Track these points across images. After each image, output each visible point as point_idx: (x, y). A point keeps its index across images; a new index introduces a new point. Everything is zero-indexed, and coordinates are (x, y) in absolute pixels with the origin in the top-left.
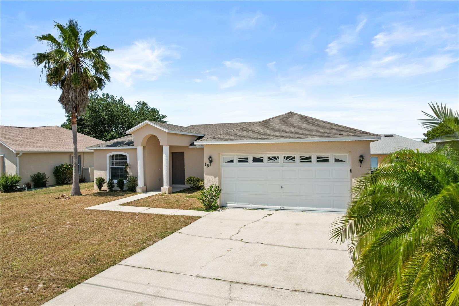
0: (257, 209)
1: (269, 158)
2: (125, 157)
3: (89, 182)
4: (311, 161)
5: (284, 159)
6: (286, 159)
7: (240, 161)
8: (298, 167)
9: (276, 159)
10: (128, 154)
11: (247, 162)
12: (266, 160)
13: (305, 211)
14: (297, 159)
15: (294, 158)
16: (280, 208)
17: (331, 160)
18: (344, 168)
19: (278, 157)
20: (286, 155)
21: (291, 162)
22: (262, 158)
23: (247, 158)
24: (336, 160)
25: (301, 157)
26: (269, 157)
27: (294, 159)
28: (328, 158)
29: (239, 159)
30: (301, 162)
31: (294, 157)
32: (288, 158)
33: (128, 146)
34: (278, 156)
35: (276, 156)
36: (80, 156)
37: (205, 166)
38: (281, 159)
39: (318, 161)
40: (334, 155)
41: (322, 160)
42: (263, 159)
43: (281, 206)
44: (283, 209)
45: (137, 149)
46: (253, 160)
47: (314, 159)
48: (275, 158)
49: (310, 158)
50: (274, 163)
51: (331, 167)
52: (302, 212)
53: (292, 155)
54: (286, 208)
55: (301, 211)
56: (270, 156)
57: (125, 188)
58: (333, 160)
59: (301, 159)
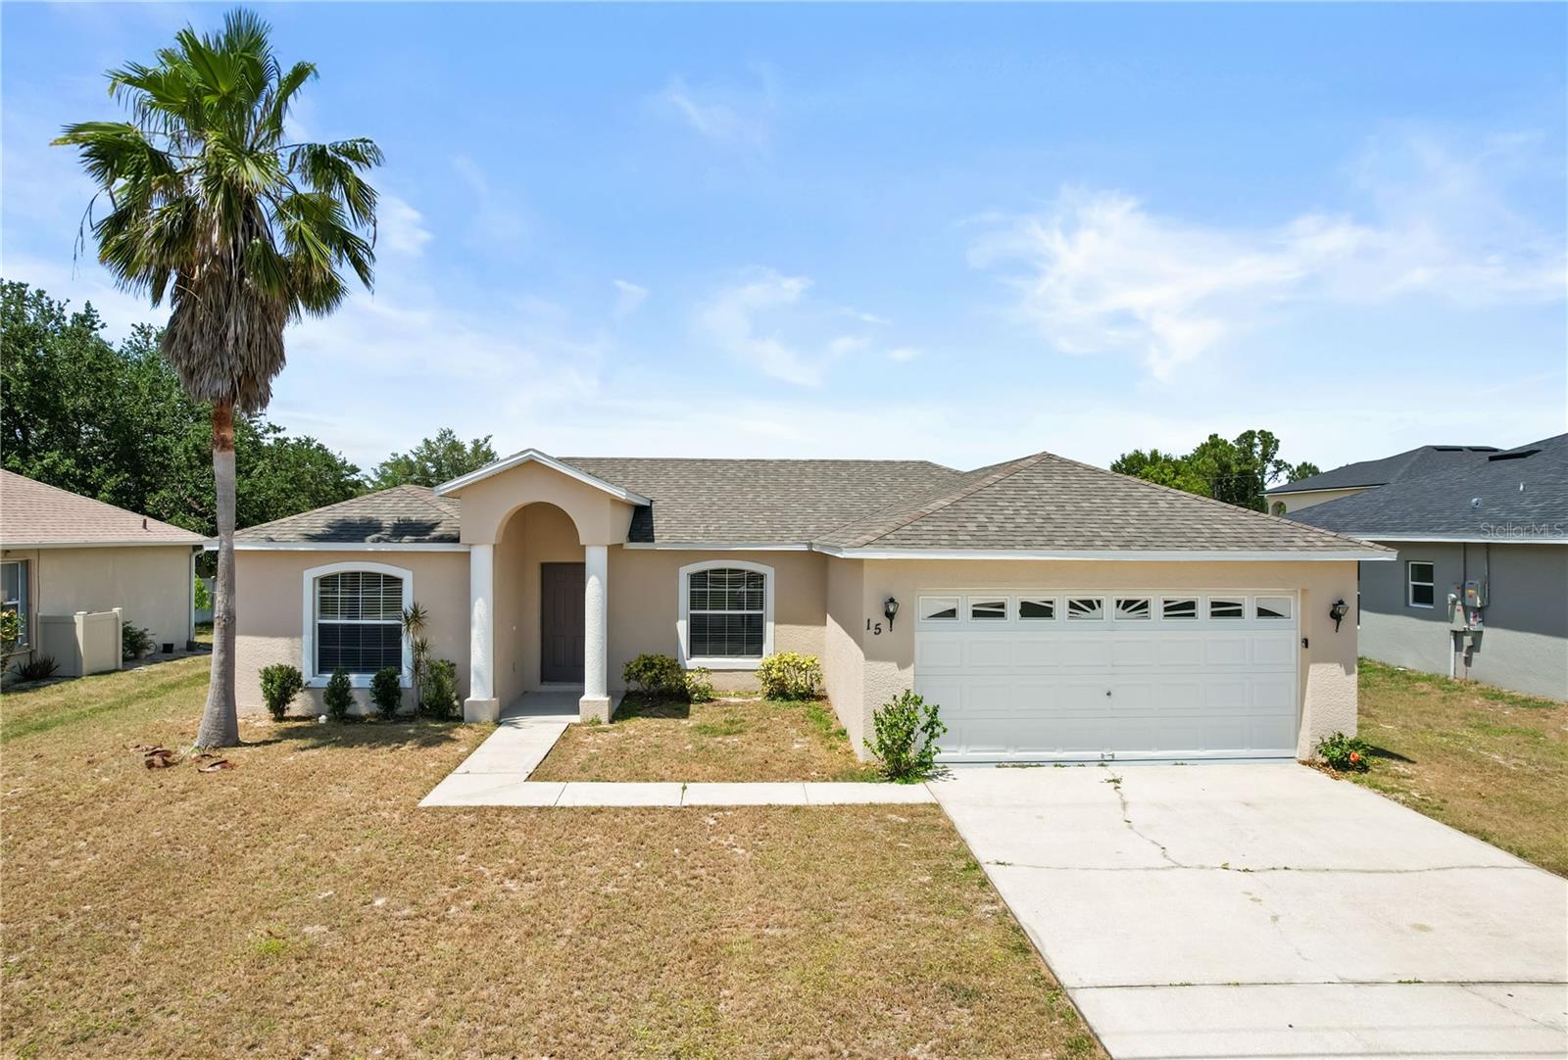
0: (1039, 764)
1: (1072, 605)
2: (394, 582)
3: (74, 678)
4: (1193, 615)
5: (1118, 606)
6: (1124, 608)
7: (976, 614)
8: (1158, 632)
9: (1094, 608)
10: (411, 573)
11: (1002, 615)
12: (1061, 609)
13: (1184, 762)
14: (1156, 609)
15: (1145, 605)
16: (1103, 756)
17: (1249, 611)
18: (1283, 637)
19: (1099, 602)
20: (1124, 597)
21: (1137, 618)
22: (1051, 603)
23: (1002, 606)
24: (1262, 613)
25: (1166, 602)
26: (1070, 602)
27: (1147, 607)
28: (1240, 605)
29: (974, 606)
30: (1166, 616)
31: (1147, 602)
32: (1128, 604)
33: (417, 541)
34: (1099, 598)
35: (1094, 598)
36: (26, 564)
37: (868, 628)
38: (1109, 607)
39: (1214, 614)
40: (1258, 599)
41: (1225, 610)
42: (1051, 609)
43: (1103, 750)
44: (1110, 758)
45: (469, 553)
46: (1020, 611)
47: (1203, 609)
48: (1090, 604)
49: (1191, 605)
50: (1085, 622)
51: (1246, 630)
52: (1176, 764)
53: (1141, 597)
54: (1118, 754)
55: (1174, 762)
56: (1075, 598)
57: (406, 705)
58: (1255, 612)
59: (1166, 609)
